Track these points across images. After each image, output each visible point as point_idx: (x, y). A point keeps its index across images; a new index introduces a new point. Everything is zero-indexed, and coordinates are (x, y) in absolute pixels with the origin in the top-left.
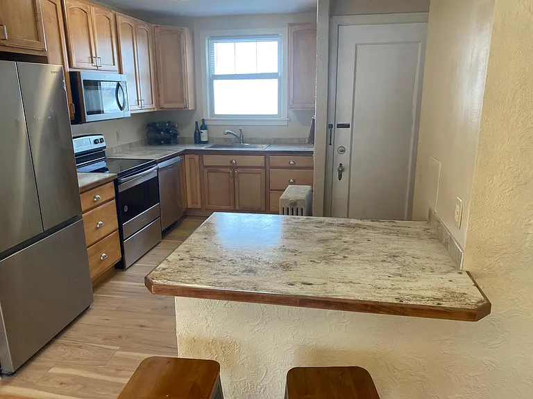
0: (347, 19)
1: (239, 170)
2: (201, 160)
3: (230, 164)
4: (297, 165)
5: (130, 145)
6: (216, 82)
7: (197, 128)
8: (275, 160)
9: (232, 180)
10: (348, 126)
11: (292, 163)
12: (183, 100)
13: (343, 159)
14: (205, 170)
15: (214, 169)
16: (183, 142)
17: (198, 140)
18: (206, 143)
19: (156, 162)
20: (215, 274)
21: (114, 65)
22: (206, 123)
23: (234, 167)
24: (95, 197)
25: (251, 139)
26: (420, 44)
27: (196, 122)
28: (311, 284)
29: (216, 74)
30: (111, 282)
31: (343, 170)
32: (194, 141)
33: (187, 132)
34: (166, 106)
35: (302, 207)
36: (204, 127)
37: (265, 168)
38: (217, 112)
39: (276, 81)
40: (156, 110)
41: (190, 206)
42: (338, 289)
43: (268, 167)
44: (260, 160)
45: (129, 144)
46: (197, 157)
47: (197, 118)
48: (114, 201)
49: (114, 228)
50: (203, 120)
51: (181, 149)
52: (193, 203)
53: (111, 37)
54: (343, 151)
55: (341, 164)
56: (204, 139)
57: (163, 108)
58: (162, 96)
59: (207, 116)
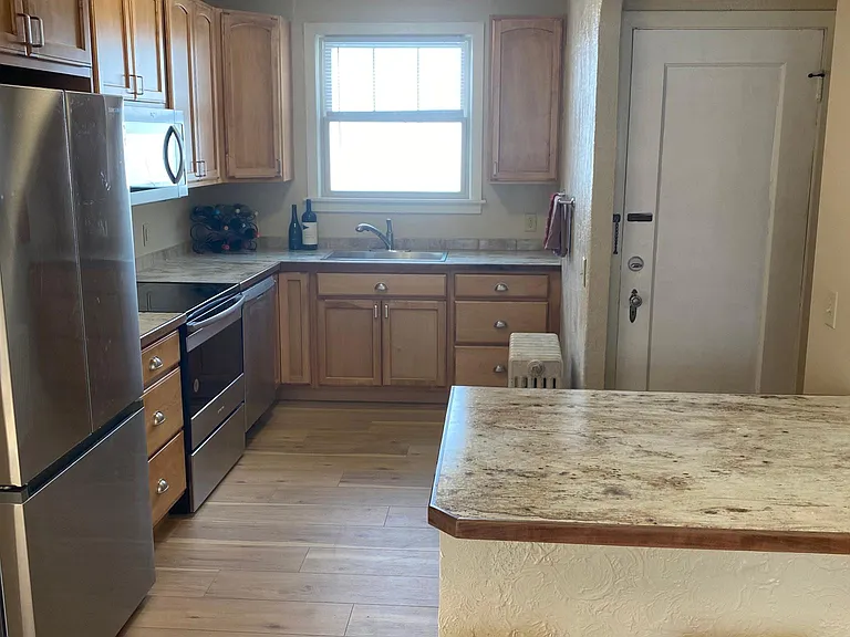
0: (650, 18)
1: (392, 304)
2: (313, 285)
3: (373, 292)
4: (512, 292)
5: (164, 253)
6: (333, 125)
7: (294, 219)
8: (465, 283)
9: (376, 325)
10: (648, 218)
11: (500, 288)
12: (272, 161)
13: (639, 281)
14: (322, 305)
15: (339, 302)
16: (265, 247)
17: (295, 242)
18: (313, 248)
19: (239, 290)
20: (556, 499)
21: (160, 90)
22: (314, 208)
23: (381, 298)
24: (152, 362)
25: (406, 241)
26: (783, 67)
27: (294, 207)
28: (743, 511)
29: (335, 109)
30: (170, 541)
31: (639, 303)
32: (287, 246)
33: (273, 225)
34: (239, 173)
35: (556, 376)
36: (310, 217)
37: (445, 298)
38: (335, 186)
39: (458, 126)
40: (220, 181)
41: (286, 377)
42: (797, 516)
43: (452, 298)
44: (437, 284)
45: (163, 251)
46: (304, 278)
47: (296, 197)
48: (177, 370)
49: (177, 428)
50: (308, 203)
51: (273, 260)
52: (292, 372)
53: (157, 34)
54: (638, 266)
55: (635, 291)
56: (309, 240)
57: (233, 178)
58: (232, 153)
59: (316, 195)
